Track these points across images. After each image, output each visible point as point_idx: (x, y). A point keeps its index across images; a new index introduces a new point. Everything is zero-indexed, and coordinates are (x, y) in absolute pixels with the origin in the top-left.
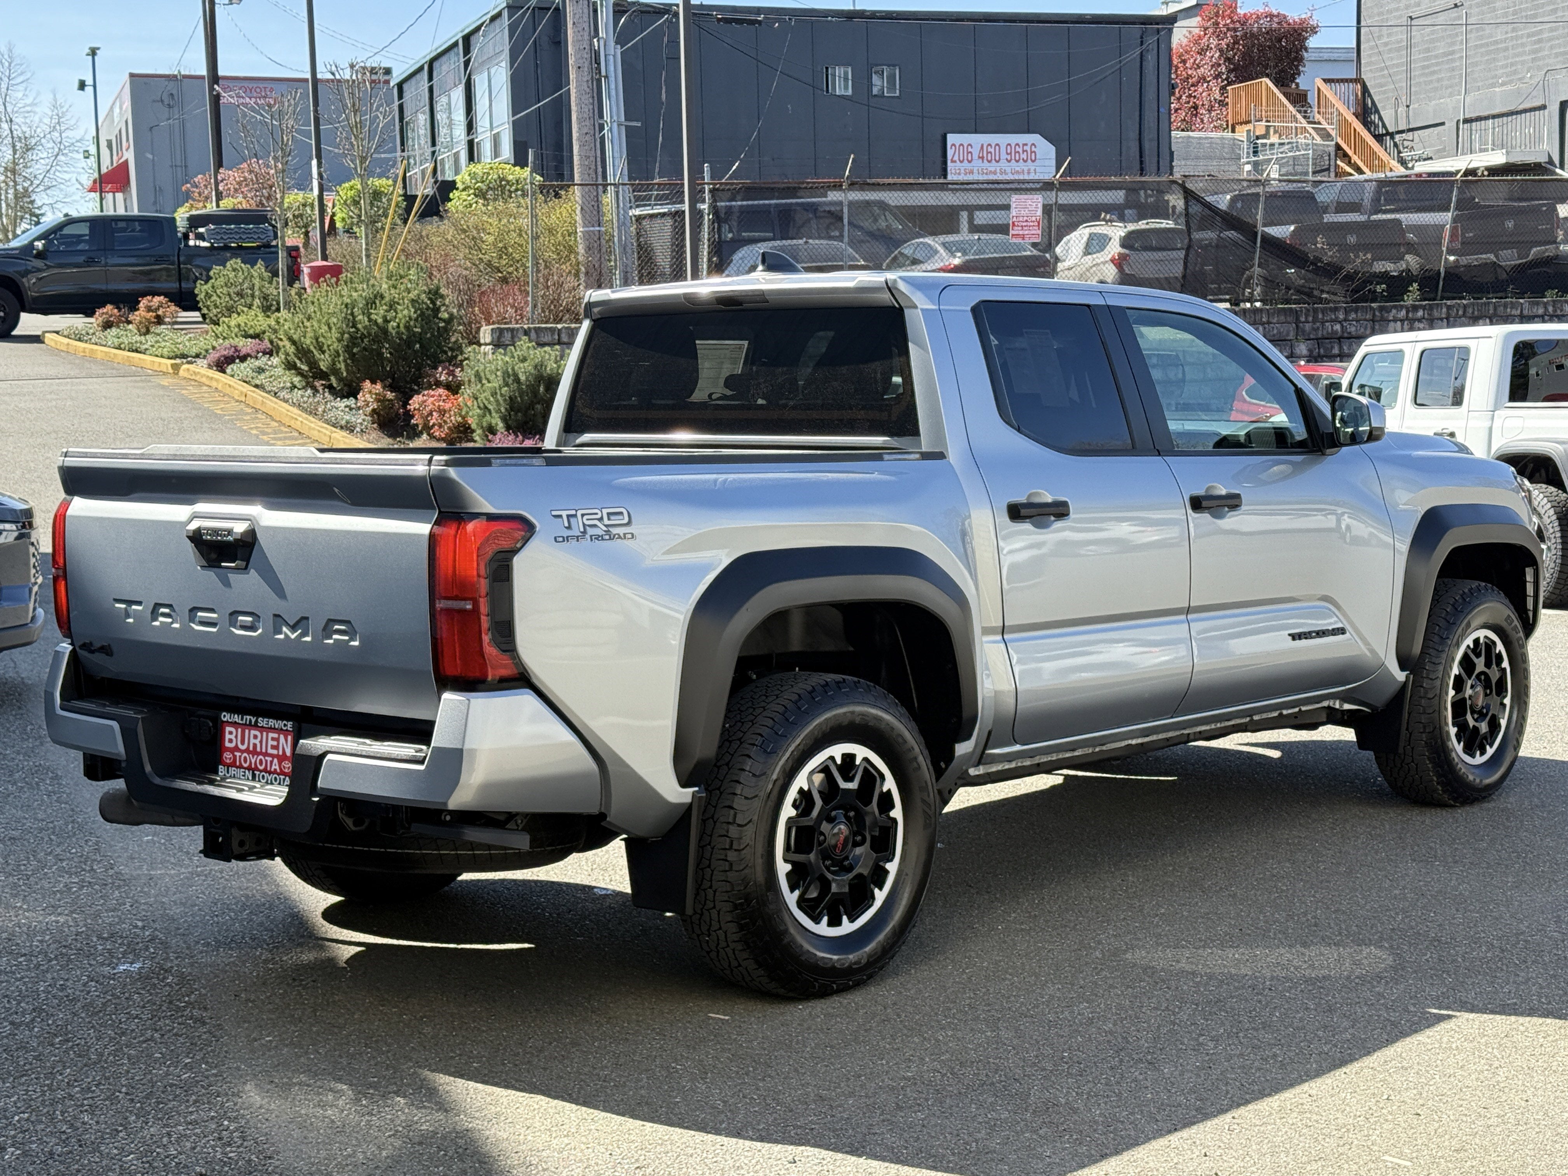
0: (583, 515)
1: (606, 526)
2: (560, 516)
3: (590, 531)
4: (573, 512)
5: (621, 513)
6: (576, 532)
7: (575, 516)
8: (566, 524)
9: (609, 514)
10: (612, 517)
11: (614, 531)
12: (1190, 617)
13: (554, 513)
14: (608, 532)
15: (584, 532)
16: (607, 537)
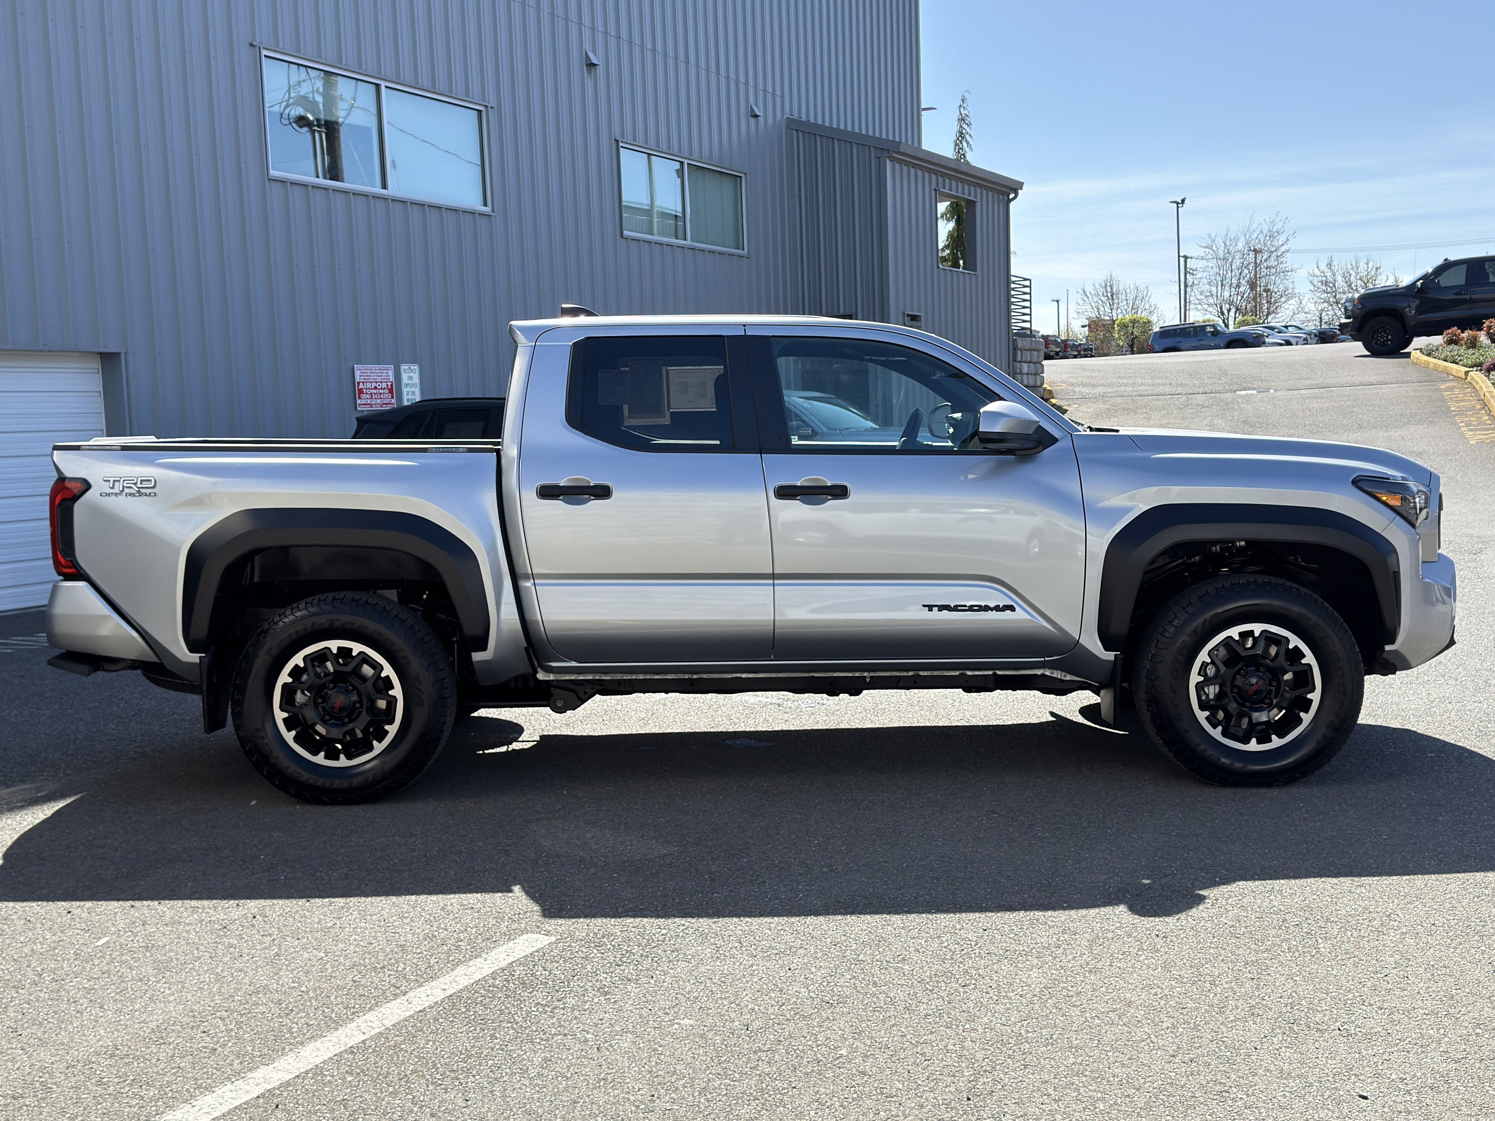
0: (124, 481)
1: (138, 488)
2: (109, 481)
3: (126, 490)
4: (119, 479)
5: (150, 480)
6: (116, 491)
7: (119, 481)
8: (111, 486)
9: (141, 480)
10: (144, 483)
11: (143, 491)
12: (776, 582)
13: (105, 479)
14: (139, 492)
15: (123, 491)
16: (138, 495)
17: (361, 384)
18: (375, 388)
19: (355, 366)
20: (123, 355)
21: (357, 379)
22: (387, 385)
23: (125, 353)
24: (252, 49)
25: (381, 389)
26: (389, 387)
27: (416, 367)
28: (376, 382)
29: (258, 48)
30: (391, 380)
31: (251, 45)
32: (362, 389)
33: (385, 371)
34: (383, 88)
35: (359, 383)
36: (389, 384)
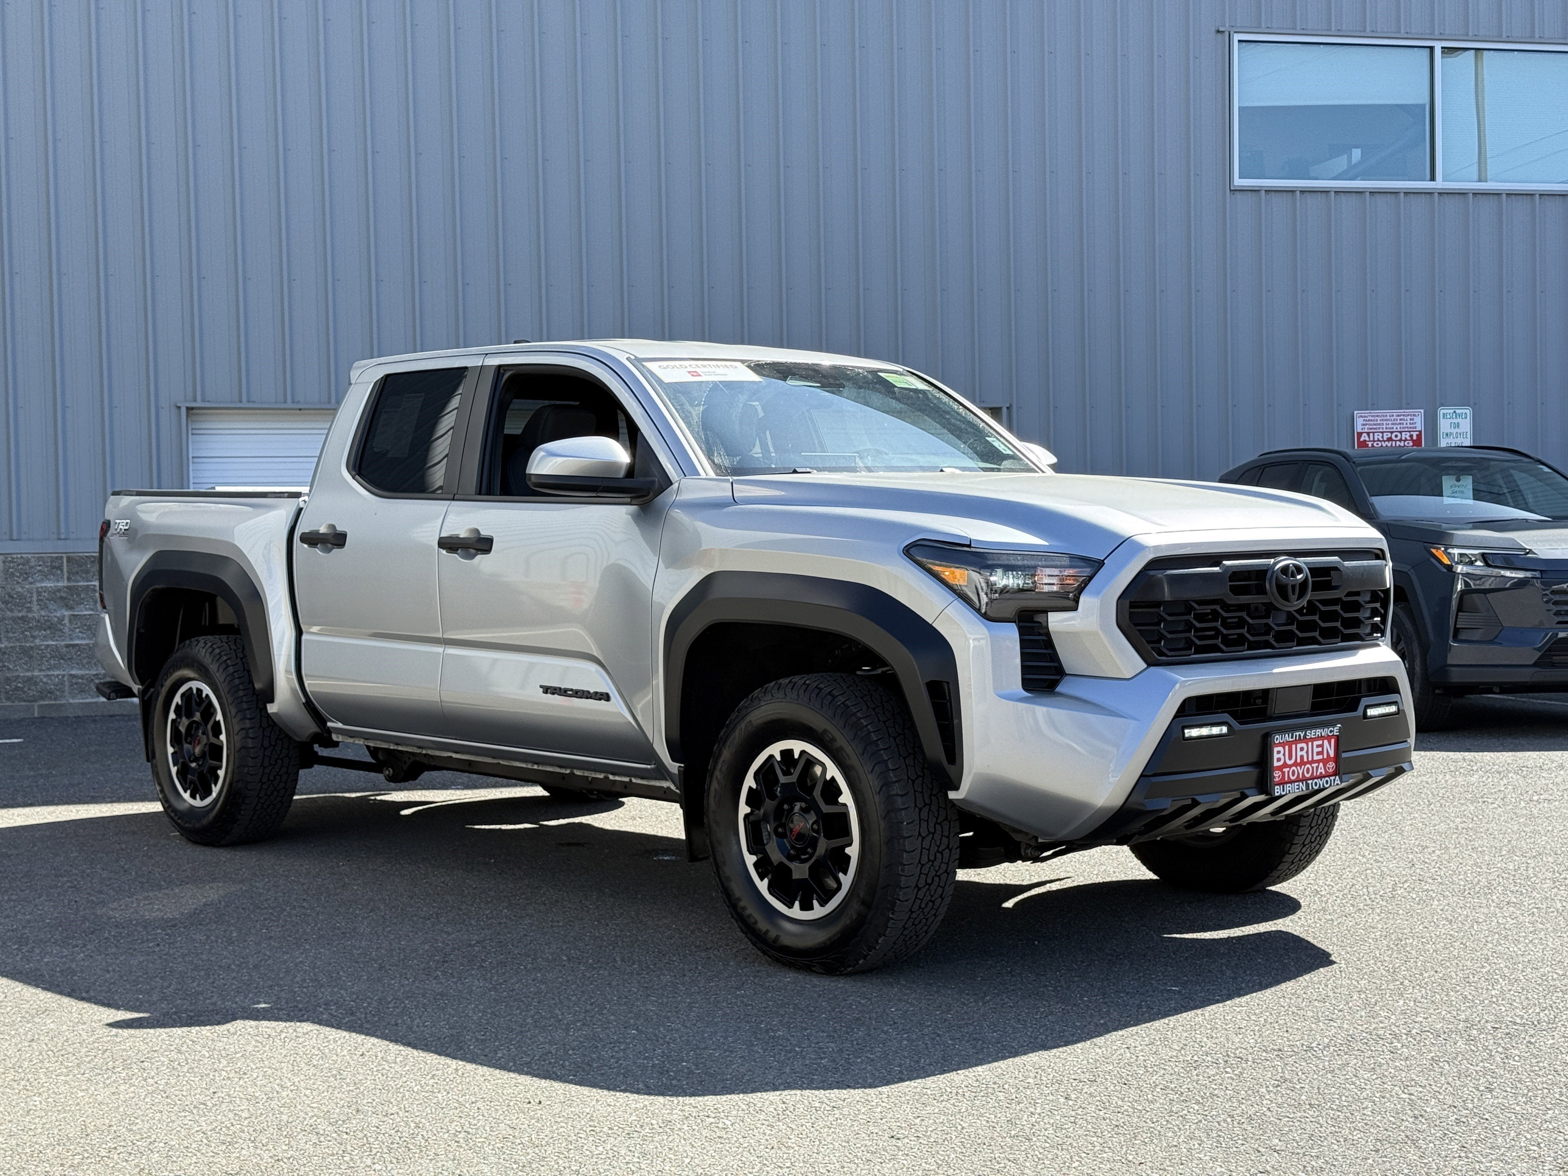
17: (1365, 435)
18: (1390, 439)
19: (1356, 412)
20: (1004, 410)
21: (1359, 428)
22: (1411, 436)
23: (1008, 408)
24: (1219, 35)
25: (1400, 440)
26: (1415, 438)
27: (1468, 411)
28: (1392, 433)
29: (1227, 34)
30: (1419, 429)
31: (1218, 31)
32: (1365, 441)
33: (1409, 418)
34: (1438, 52)
35: (1360, 435)
36: (1415, 434)
